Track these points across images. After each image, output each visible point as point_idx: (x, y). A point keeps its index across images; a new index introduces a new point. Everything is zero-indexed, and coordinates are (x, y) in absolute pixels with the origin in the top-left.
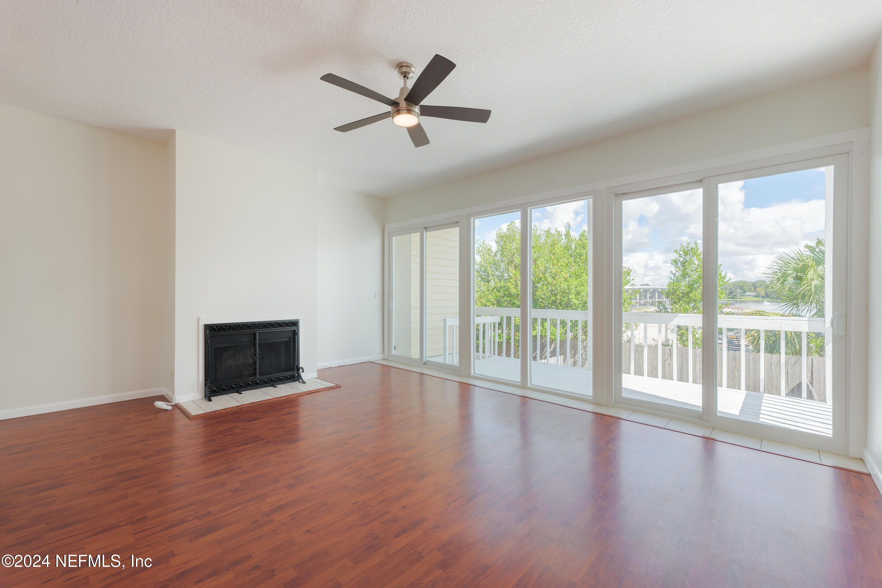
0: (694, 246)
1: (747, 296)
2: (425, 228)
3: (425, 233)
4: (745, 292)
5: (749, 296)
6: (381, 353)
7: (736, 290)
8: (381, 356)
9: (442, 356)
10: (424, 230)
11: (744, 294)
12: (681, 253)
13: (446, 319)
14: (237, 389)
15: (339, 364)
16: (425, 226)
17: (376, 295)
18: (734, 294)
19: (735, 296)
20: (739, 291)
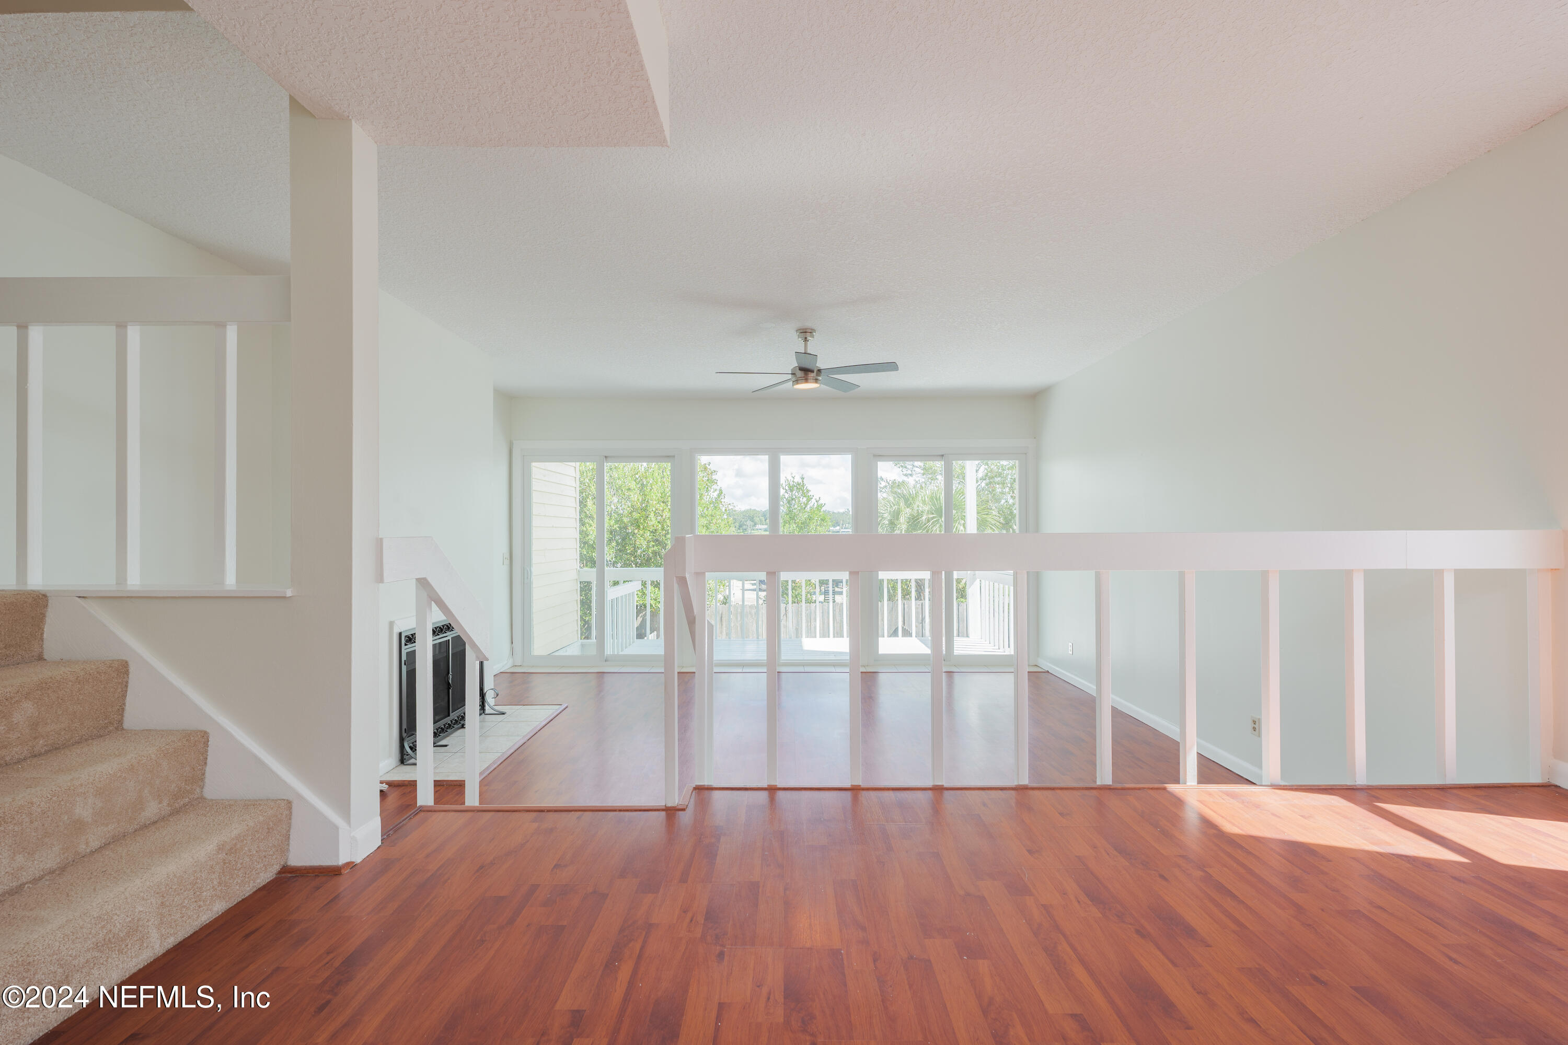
0: (800, 481)
1: (757, 529)
4: (755, 524)
5: (760, 529)
7: (746, 521)
10: (604, 459)
11: (754, 528)
12: (787, 488)
16: (606, 455)
17: (504, 559)
18: (744, 527)
19: (746, 530)
20: (749, 523)
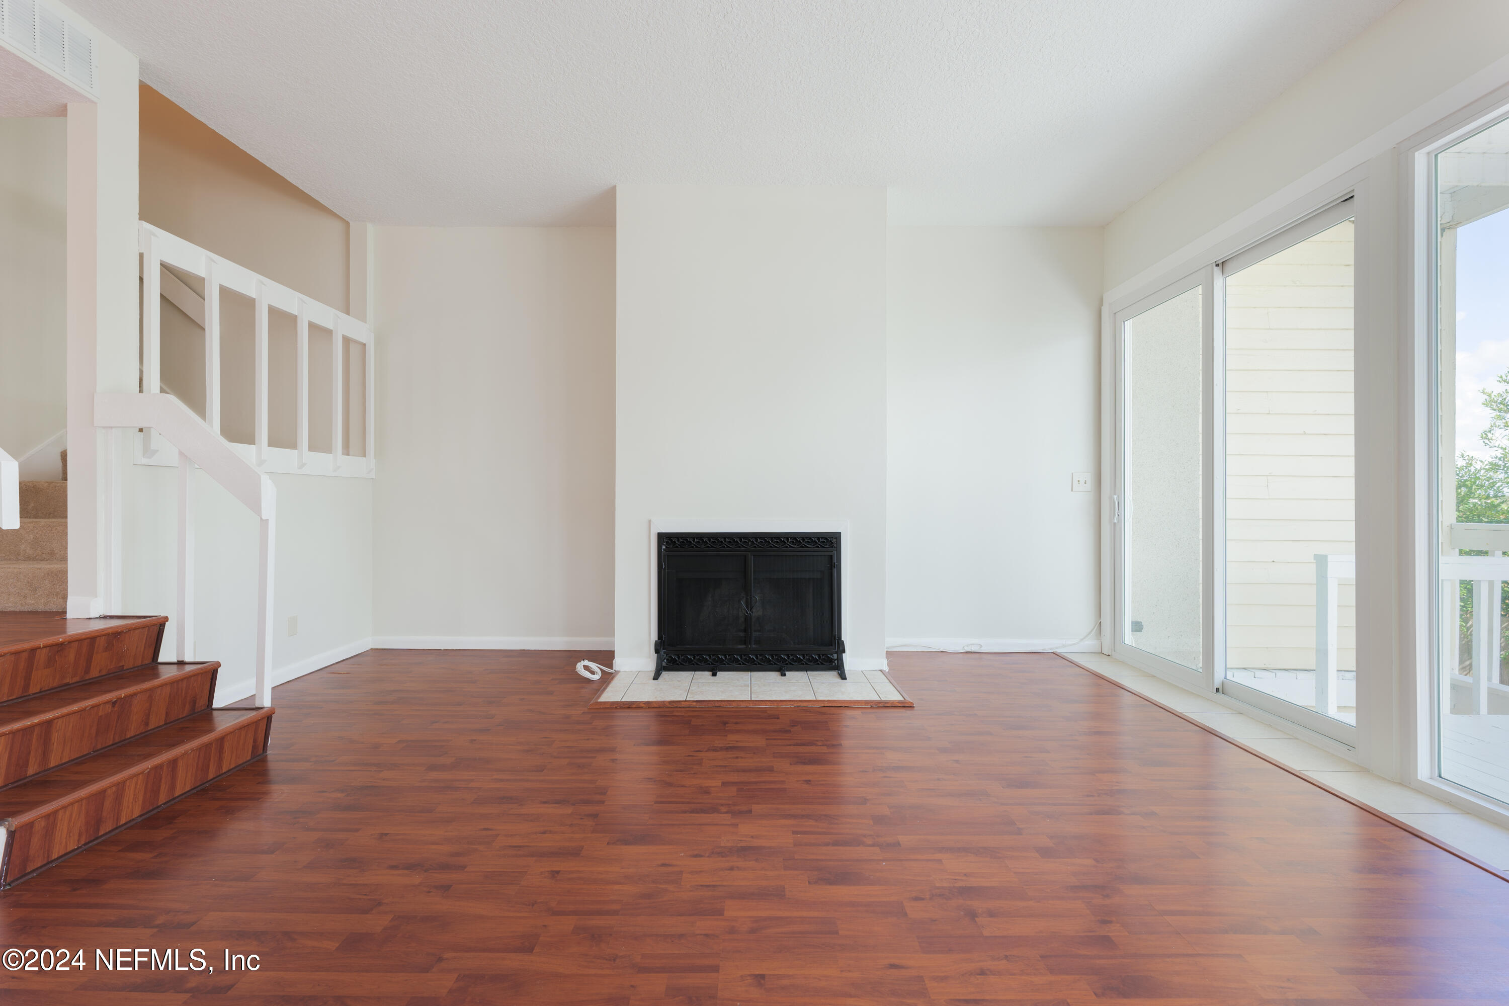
2: (1222, 265)
3: (1218, 282)
6: (1093, 632)
8: (1090, 644)
9: (1312, 673)
10: (1217, 270)
13: (1325, 557)
14: (712, 664)
15: (967, 646)
16: (1220, 258)
17: (1075, 482)
